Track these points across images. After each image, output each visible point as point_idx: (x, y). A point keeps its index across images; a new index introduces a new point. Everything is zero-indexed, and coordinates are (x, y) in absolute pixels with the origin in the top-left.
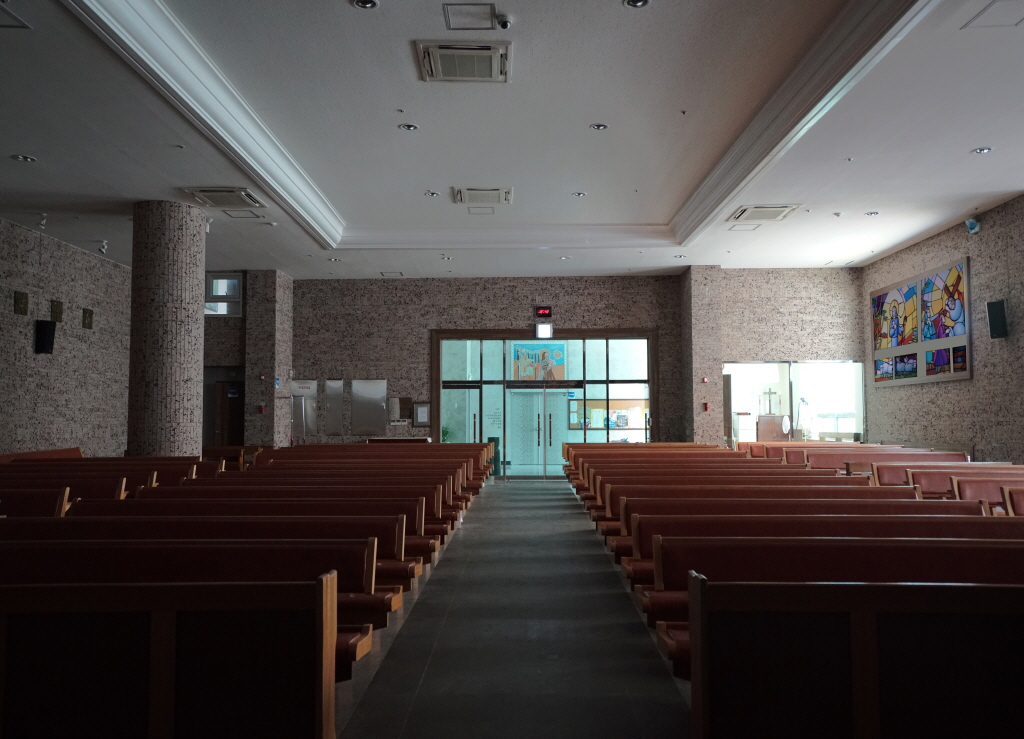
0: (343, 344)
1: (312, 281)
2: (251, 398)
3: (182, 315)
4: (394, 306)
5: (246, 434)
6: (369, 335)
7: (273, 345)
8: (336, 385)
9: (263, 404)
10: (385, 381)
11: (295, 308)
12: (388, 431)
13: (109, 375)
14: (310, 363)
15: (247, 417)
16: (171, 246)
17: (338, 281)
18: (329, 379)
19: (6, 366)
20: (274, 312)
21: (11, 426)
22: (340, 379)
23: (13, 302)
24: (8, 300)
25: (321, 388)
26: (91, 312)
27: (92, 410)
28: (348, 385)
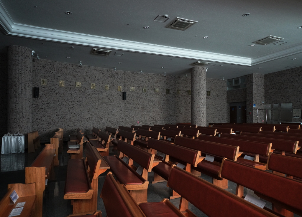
0: (278, 92)
1: (269, 74)
2: (248, 110)
3: (197, 92)
4: (294, 77)
5: (247, 120)
6: (286, 88)
7: (252, 95)
8: (276, 105)
9: (250, 112)
10: (292, 103)
11: (265, 83)
12: (293, 120)
13: (217, 106)
14: (269, 99)
15: (247, 115)
16: (195, 77)
17: (277, 72)
18: (275, 103)
19: (186, 105)
20: (252, 85)
21: (188, 117)
22: (278, 103)
23: (187, 92)
24: (186, 92)
25: (272, 106)
26: (210, 92)
27: (211, 114)
28: (280, 105)
